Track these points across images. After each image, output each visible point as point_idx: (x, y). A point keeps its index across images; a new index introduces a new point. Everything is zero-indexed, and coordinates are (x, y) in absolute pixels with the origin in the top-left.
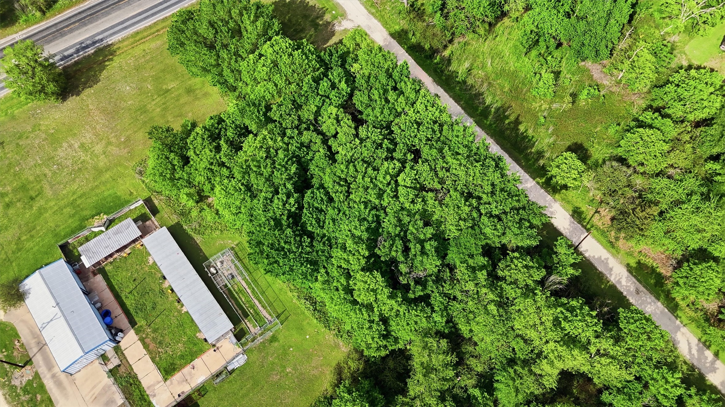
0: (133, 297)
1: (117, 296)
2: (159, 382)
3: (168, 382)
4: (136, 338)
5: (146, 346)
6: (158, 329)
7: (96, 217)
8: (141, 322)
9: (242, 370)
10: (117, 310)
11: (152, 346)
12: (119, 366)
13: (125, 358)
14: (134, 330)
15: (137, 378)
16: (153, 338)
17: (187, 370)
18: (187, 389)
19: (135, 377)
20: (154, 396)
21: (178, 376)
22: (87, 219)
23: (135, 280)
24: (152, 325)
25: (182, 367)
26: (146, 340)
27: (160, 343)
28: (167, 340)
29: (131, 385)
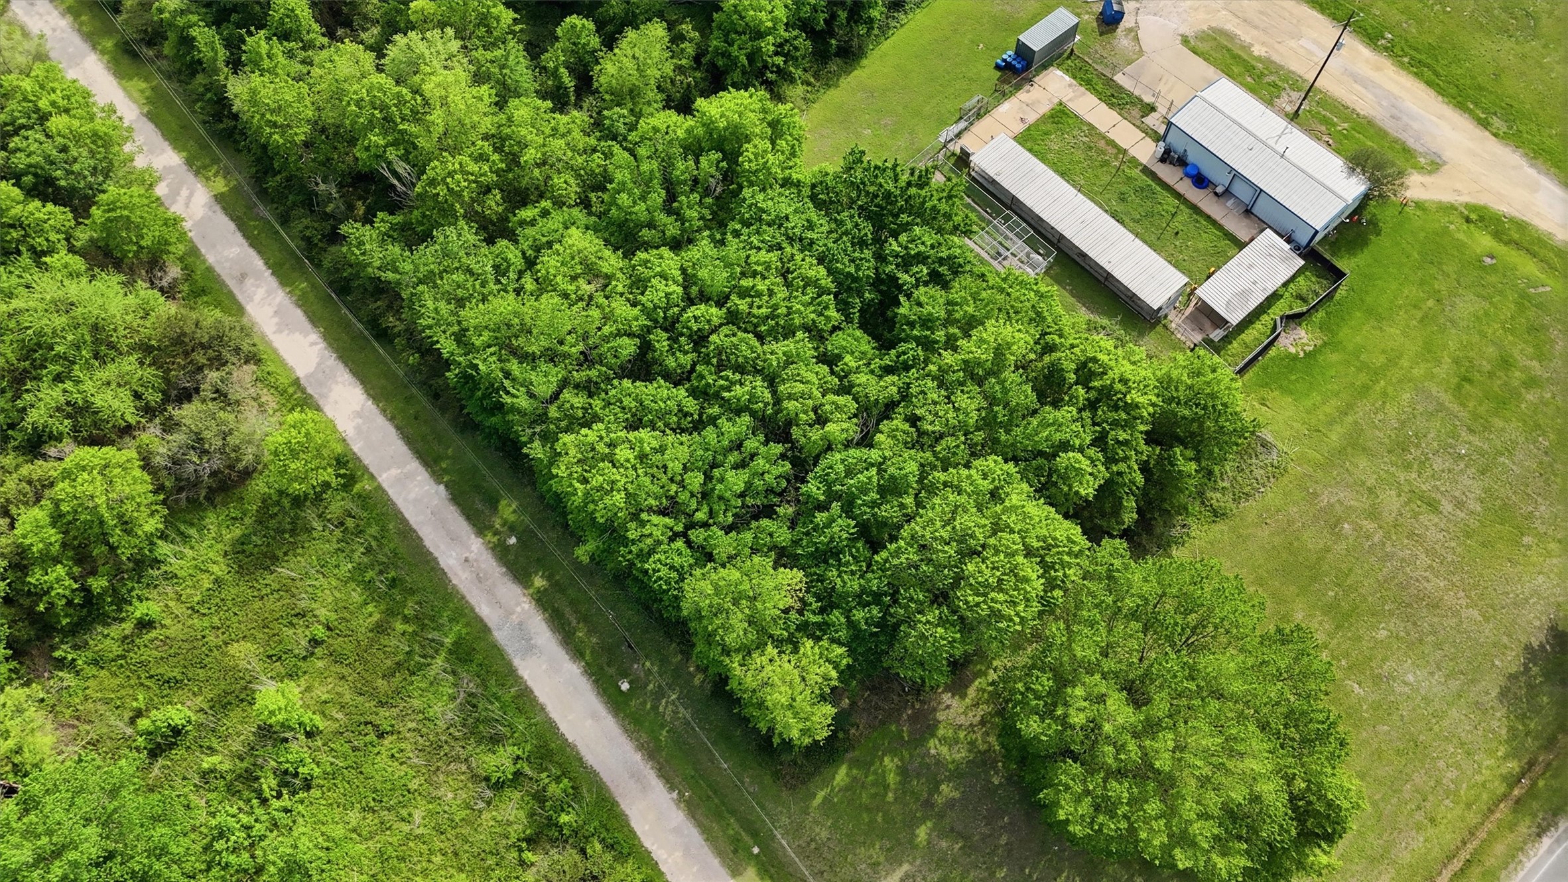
0: (1165, 207)
1: (1195, 209)
2: (1070, 100)
3: (1056, 101)
4: (1133, 152)
5: (1112, 143)
6: (1102, 166)
7: (1311, 348)
8: (1136, 172)
9: (943, 123)
10: (1186, 187)
11: (1102, 144)
12: (1143, 117)
13: (1138, 127)
14: (1141, 164)
15: (1107, 104)
16: (1105, 155)
17: (1032, 118)
18: (1022, 95)
19: (1111, 106)
20: (1070, 85)
21: (1044, 109)
22: (1325, 344)
23: (1177, 233)
24: (1114, 171)
25: (1043, 119)
26: (1115, 151)
27: (1090, 148)
28: (1079, 155)
29: (1113, 96)
